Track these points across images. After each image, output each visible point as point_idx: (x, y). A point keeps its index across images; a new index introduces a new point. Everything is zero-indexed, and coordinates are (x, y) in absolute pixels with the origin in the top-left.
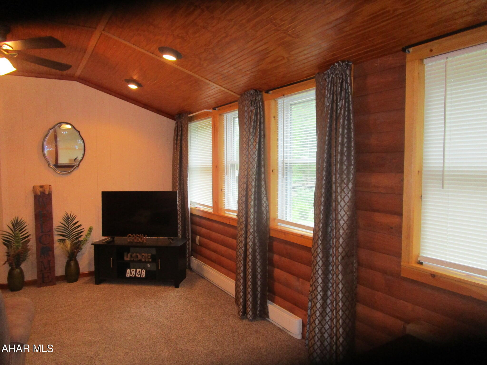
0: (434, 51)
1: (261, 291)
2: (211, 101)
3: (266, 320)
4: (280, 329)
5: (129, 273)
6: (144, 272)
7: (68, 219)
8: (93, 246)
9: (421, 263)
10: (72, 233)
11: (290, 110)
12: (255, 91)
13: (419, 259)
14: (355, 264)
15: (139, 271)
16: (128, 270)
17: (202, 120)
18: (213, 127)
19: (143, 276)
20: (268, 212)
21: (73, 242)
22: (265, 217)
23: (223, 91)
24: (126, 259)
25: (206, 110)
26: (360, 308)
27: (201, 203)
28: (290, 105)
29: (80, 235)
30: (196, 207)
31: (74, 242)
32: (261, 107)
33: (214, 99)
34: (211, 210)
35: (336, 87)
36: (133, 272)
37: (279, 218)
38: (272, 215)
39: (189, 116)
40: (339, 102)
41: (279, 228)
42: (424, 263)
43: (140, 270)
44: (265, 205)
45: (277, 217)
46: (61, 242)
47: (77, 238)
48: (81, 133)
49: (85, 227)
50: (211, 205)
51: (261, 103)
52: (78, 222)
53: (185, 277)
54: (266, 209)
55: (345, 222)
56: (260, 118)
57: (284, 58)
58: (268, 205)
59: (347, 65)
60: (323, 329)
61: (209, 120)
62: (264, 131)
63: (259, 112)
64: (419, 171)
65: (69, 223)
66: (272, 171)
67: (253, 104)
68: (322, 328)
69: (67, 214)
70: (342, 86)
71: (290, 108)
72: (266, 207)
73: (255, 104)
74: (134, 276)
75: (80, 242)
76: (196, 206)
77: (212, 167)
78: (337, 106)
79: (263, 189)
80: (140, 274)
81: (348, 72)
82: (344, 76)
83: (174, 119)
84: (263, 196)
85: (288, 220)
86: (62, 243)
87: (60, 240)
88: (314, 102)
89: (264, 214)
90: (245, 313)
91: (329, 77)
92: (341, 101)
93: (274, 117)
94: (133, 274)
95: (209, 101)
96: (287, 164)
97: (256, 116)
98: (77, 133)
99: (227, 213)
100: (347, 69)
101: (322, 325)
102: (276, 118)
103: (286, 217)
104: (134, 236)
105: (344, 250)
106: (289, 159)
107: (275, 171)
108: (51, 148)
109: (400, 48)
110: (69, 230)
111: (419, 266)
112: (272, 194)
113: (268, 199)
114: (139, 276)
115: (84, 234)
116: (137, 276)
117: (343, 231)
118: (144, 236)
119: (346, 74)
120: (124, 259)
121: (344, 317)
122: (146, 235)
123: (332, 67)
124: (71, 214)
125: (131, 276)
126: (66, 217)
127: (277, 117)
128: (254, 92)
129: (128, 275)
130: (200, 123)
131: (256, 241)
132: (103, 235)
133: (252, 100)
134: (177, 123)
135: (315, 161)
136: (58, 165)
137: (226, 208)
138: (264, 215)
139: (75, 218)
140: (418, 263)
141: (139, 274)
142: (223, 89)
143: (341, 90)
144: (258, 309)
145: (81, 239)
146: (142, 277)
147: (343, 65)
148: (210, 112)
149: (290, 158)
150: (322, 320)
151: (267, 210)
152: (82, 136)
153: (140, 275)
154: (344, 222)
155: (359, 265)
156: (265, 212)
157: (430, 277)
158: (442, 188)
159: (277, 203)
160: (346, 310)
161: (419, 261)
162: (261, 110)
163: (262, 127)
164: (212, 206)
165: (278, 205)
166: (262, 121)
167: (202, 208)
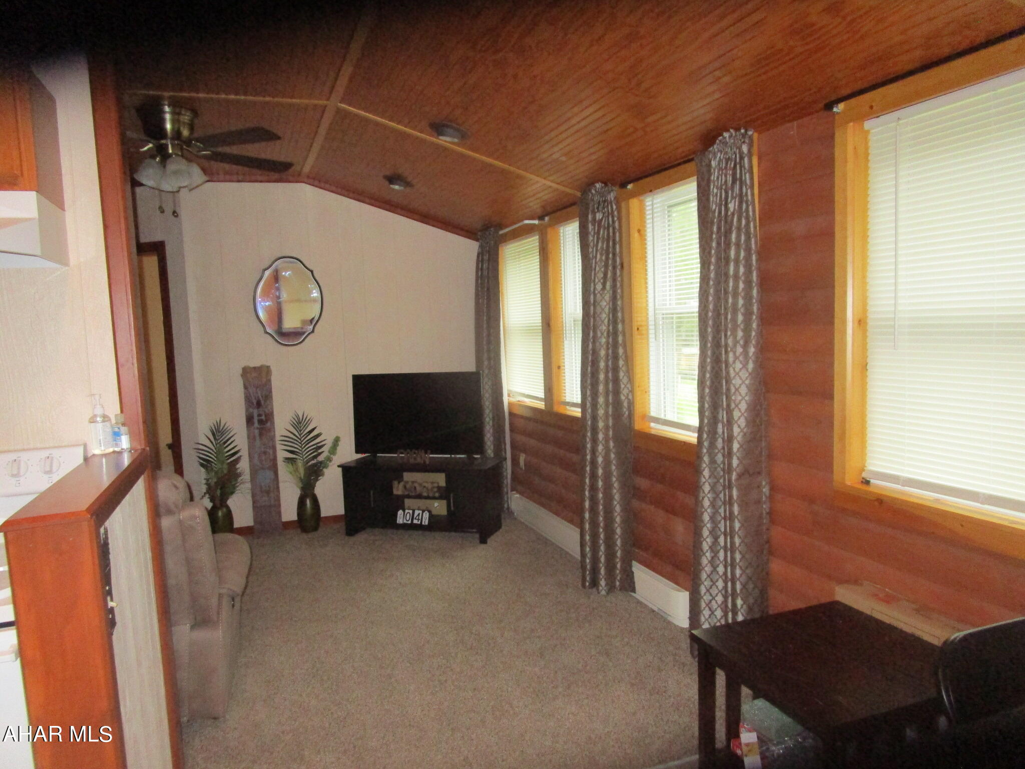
0: (874, 108)
1: (622, 546)
2: (535, 205)
3: (631, 596)
4: (654, 611)
5: (401, 518)
6: (426, 515)
7: (299, 423)
8: (340, 469)
9: (867, 482)
10: (307, 447)
11: (669, 216)
12: (603, 185)
13: (864, 475)
14: (764, 487)
15: (419, 515)
16: (400, 512)
17: (523, 239)
18: (542, 252)
19: (426, 522)
20: (631, 404)
21: (307, 463)
22: (627, 413)
23: (550, 187)
24: (395, 492)
25: (527, 222)
26: (776, 566)
27: (527, 393)
28: (669, 207)
29: (320, 451)
30: (519, 401)
31: (310, 463)
32: (616, 213)
33: (538, 201)
34: (541, 405)
35: (726, 176)
36: (408, 515)
37: (653, 414)
38: (638, 409)
39: (501, 232)
40: (731, 202)
41: (653, 432)
42: (872, 481)
43: (421, 512)
44: (625, 392)
45: (649, 412)
46: (288, 462)
47: (315, 457)
48: (315, 273)
49: (327, 438)
50: (542, 395)
51: (614, 207)
52: (315, 428)
53: (500, 527)
54: (627, 398)
55: (743, 414)
56: (614, 233)
57: (636, 130)
58: (632, 391)
59: (744, 136)
60: (713, 602)
61: (534, 240)
62: (621, 258)
63: (611, 222)
64: (860, 321)
65: (300, 431)
66: (636, 328)
67: (600, 208)
68: (710, 601)
69: (298, 416)
70: (734, 175)
71: (669, 212)
72: (628, 395)
73: (604, 208)
74: (410, 522)
75: (321, 463)
76: (518, 399)
77: (542, 326)
78: (727, 209)
79: (621, 363)
80: (420, 518)
81: (745, 149)
82: (738, 156)
83: (477, 240)
84: (621, 374)
85: (670, 417)
86: (290, 466)
87: (288, 460)
88: (695, 204)
89: (625, 408)
90: (595, 583)
91: (715, 158)
92: (733, 201)
93: (639, 231)
94: (408, 519)
95: (531, 204)
96: (664, 316)
97: (606, 230)
98: (310, 273)
99: (569, 410)
100: (744, 142)
101: (711, 595)
102: (642, 232)
103: (665, 411)
104: (408, 453)
105: (741, 462)
106: (668, 306)
107: (642, 330)
108: (268, 301)
109: (821, 105)
110: (300, 443)
111: (864, 487)
112: (638, 370)
113: (631, 380)
114: (419, 523)
115: (326, 449)
116: (415, 522)
117: (739, 430)
118: (426, 453)
119: (741, 153)
120: (392, 492)
121: (744, 579)
122: (429, 451)
123: (720, 141)
124: (303, 415)
125: (405, 521)
126: (296, 419)
127: (645, 231)
128: (602, 187)
129: (400, 520)
130: (521, 245)
131: (613, 456)
132: (358, 451)
133: (599, 201)
134: (481, 246)
135: (697, 310)
136: (284, 331)
137: (567, 400)
138: (625, 410)
139: (310, 421)
140: (862, 482)
141: (418, 520)
142: (549, 183)
143: (734, 182)
144: (619, 578)
145: (321, 458)
146: (423, 523)
147: (736, 136)
148: (534, 225)
149: (670, 304)
150: (711, 588)
151: (629, 399)
152: (317, 279)
153: (420, 521)
154: (740, 414)
155: (772, 489)
156: (625, 404)
157: (876, 503)
158: (894, 349)
159: (649, 387)
160: (747, 568)
161: (863, 478)
162: (616, 219)
163: (618, 250)
164: (544, 397)
165: (649, 392)
166: (617, 239)
167: (529, 402)
